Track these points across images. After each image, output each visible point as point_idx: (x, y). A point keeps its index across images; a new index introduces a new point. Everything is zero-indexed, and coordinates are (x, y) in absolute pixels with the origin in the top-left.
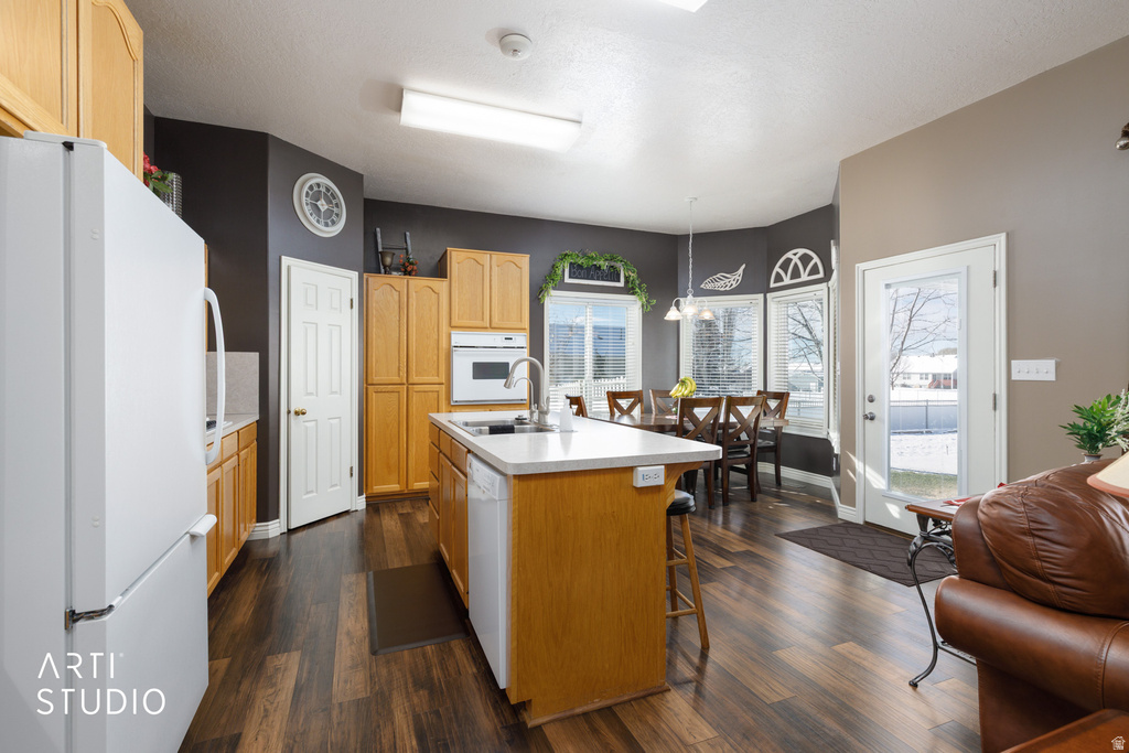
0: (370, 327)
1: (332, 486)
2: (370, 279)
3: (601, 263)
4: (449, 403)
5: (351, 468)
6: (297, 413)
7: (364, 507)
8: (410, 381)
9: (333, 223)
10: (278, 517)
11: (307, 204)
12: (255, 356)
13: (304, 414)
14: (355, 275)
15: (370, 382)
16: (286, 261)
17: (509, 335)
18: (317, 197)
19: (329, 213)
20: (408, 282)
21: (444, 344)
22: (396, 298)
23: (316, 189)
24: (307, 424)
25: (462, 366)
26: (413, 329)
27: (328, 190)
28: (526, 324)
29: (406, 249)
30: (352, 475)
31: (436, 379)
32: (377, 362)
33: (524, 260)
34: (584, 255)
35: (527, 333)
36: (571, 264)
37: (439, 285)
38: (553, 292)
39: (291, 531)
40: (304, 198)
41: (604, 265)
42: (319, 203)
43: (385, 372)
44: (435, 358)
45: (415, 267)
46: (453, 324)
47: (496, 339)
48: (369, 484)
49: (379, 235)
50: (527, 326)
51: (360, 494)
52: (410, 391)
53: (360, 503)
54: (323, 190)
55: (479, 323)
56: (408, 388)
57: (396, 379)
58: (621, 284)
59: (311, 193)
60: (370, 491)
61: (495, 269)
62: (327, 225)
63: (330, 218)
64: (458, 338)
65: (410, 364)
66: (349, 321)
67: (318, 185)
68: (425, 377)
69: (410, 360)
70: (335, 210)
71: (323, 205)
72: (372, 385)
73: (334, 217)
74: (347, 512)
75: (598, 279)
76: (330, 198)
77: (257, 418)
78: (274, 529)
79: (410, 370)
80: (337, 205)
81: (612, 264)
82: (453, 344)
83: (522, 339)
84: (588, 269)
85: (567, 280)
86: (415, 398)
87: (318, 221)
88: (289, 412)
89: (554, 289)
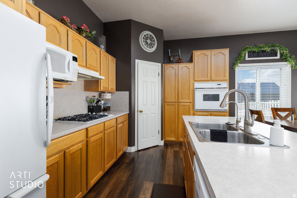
0: (165, 83)
1: (152, 137)
2: (165, 66)
3: (266, 49)
4: (194, 110)
5: (159, 131)
6: (140, 112)
7: (163, 144)
8: (179, 102)
9: (153, 47)
10: (134, 146)
11: (144, 41)
12: (128, 92)
13: (142, 112)
14: (160, 65)
15: (165, 101)
16: (137, 61)
17: (219, 83)
18: (147, 39)
19: (151, 44)
20: (178, 65)
21: (191, 87)
22: (174, 71)
23: (146, 36)
24: (143, 115)
25: (199, 96)
26: (180, 83)
27: (151, 36)
28: (227, 78)
29: (179, 55)
30: (159, 133)
31: (188, 101)
32: (167, 94)
33: (226, 51)
34: (256, 46)
35: (228, 82)
36: (249, 52)
37: (190, 65)
38: (239, 65)
39: (139, 151)
40: (142, 39)
41: (268, 49)
42: (147, 41)
43: (171, 98)
44: (188, 93)
45: (181, 61)
46: (195, 80)
47: (214, 85)
48: (165, 137)
49: (170, 52)
50: (228, 79)
51: (162, 140)
52: (179, 105)
53: (162, 143)
54: (149, 36)
55: (206, 79)
56: (178, 104)
57: (174, 100)
58: (278, 57)
59: (145, 37)
60: (165, 139)
61: (213, 56)
62: (150, 48)
63: (151, 45)
64: (197, 85)
65: (179, 95)
66: (158, 80)
67: (147, 35)
68: (184, 100)
69: (179, 93)
70: (153, 43)
71: (149, 41)
72: (166, 102)
73: (153, 45)
74: (157, 146)
75: (264, 57)
76: (151, 39)
77: (128, 112)
78: (133, 149)
79: (179, 97)
80: (154, 41)
81: (273, 48)
82: (195, 87)
83: (225, 84)
84: (259, 53)
85: (247, 59)
86: (181, 108)
87: (147, 47)
88: (138, 111)
89: (240, 63)
